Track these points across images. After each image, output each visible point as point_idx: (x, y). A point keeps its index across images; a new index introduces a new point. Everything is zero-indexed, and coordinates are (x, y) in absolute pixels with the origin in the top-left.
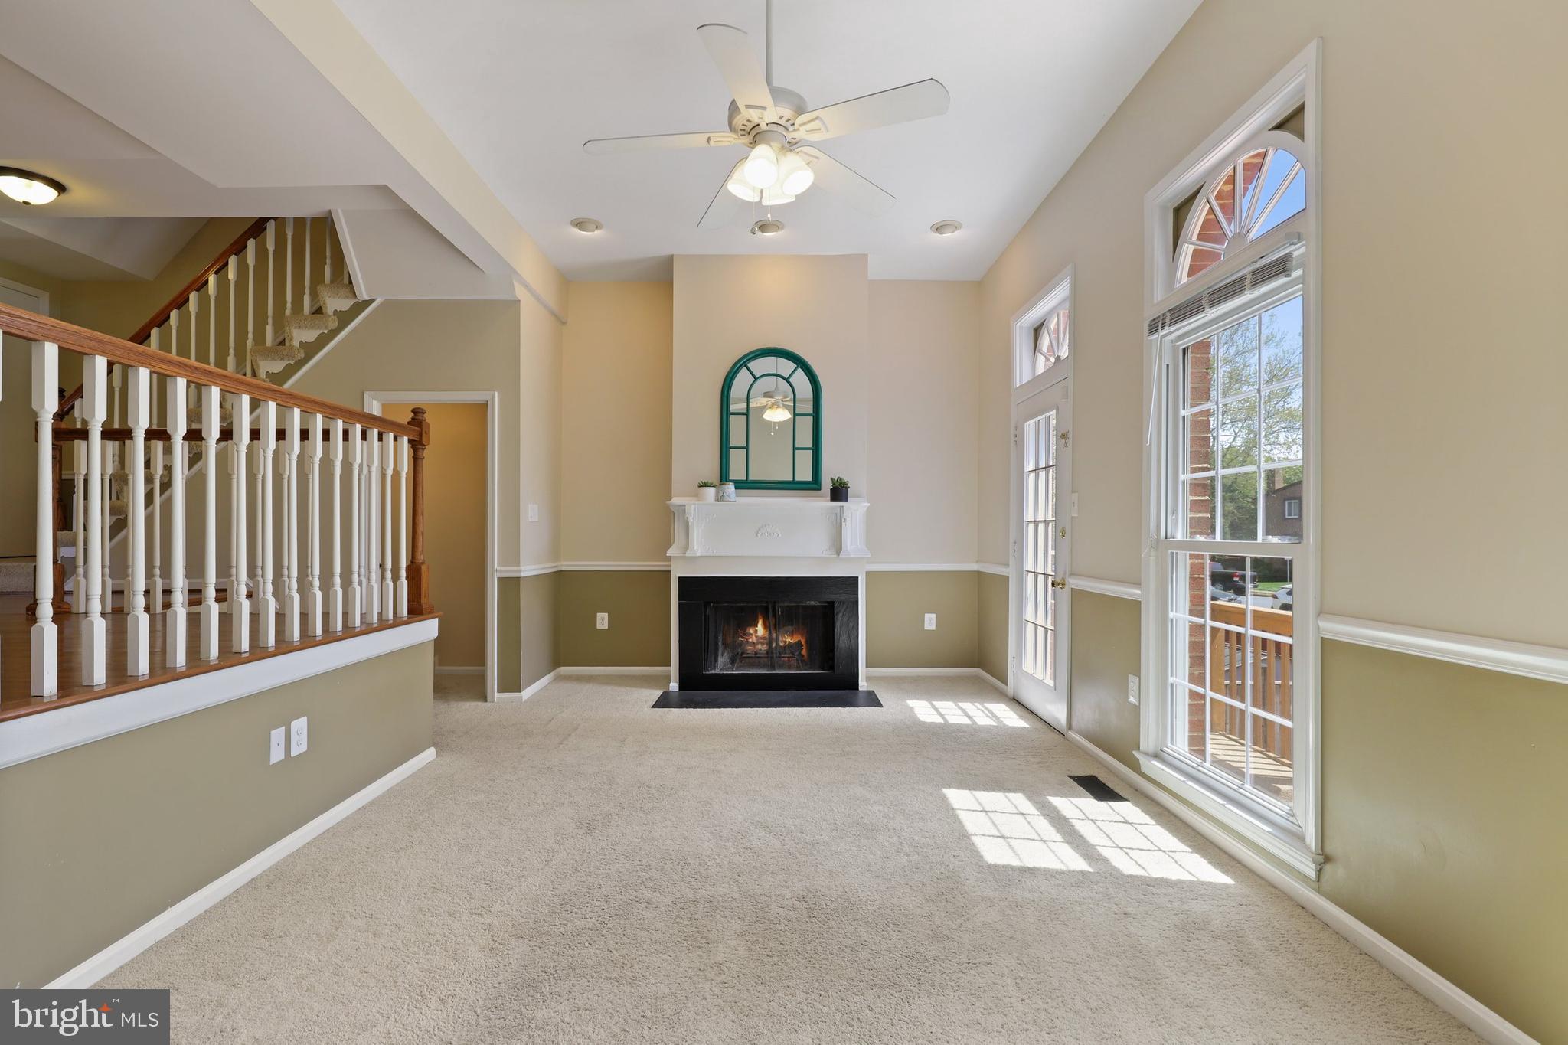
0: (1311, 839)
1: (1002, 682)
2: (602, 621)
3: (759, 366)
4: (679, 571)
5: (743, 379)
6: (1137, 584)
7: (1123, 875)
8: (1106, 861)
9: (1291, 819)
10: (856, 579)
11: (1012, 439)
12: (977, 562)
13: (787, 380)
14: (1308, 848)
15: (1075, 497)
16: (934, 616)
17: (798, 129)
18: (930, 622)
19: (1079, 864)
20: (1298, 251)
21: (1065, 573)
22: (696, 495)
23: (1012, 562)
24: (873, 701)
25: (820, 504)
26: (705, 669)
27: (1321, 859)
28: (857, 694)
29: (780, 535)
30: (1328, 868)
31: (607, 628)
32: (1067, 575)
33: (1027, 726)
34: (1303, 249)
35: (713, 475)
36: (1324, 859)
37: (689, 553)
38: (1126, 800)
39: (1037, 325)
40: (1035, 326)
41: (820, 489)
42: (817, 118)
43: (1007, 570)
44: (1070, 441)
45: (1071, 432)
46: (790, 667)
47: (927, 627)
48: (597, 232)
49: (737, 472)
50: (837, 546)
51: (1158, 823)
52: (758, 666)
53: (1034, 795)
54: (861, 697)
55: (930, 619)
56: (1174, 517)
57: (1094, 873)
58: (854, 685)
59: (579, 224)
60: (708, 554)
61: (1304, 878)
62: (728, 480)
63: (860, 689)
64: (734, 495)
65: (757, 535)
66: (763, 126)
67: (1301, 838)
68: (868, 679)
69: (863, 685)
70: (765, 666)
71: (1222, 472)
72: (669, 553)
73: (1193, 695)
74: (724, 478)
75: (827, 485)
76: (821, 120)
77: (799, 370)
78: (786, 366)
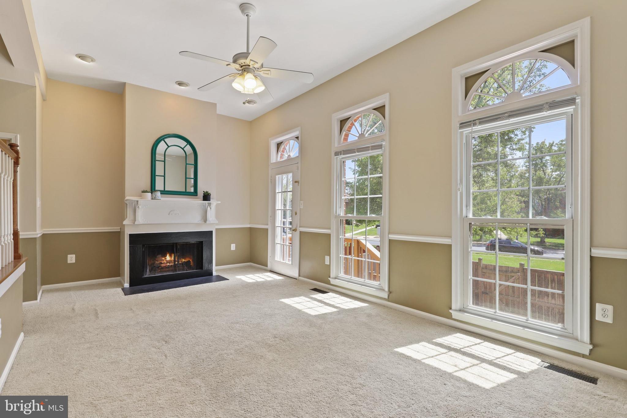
0: (386, 289)
1: (266, 266)
2: (71, 259)
3: (169, 141)
4: (128, 231)
5: (162, 147)
6: (330, 229)
7: (346, 309)
8: (339, 307)
9: (380, 285)
10: (212, 231)
11: (270, 181)
12: (250, 224)
13: (183, 149)
14: (386, 292)
15: (302, 202)
16: (234, 245)
17: (261, 71)
18: (233, 247)
19: (335, 310)
20: (384, 143)
21: (297, 226)
22: (140, 196)
23: (269, 223)
24: (220, 278)
25: (198, 202)
26: (143, 275)
27: (389, 293)
28: (212, 277)
29: (180, 215)
30: (391, 295)
31: (74, 262)
32: (298, 226)
33: (283, 278)
34: (385, 143)
35: (148, 187)
36: (390, 292)
37: (136, 223)
38: (329, 292)
39: (279, 143)
40: (278, 143)
41: (197, 196)
42: (270, 70)
43: (267, 226)
44: (300, 184)
45: (300, 181)
46: (183, 270)
47: (232, 249)
48: (91, 63)
49: (159, 186)
50: (205, 219)
51: (342, 296)
52: (169, 271)
53: (306, 296)
54: (214, 278)
55: (233, 246)
56: (340, 209)
57: (340, 310)
58: (211, 274)
59: (81, 57)
60: (145, 223)
61: (385, 299)
62: (156, 191)
63: (213, 275)
64: (160, 196)
65: (169, 214)
66: (251, 67)
67: (384, 290)
68: (216, 271)
69: (214, 273)
70: (172, 271)
71: (356, 197)
72: (125, 223)
73: (346, 259)
74: (153, 190)
75: (200, 194)
76: (271, 72)
77: (188, 145)
78: (183, 143)
